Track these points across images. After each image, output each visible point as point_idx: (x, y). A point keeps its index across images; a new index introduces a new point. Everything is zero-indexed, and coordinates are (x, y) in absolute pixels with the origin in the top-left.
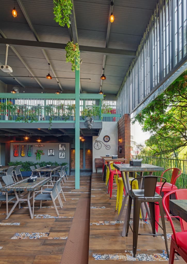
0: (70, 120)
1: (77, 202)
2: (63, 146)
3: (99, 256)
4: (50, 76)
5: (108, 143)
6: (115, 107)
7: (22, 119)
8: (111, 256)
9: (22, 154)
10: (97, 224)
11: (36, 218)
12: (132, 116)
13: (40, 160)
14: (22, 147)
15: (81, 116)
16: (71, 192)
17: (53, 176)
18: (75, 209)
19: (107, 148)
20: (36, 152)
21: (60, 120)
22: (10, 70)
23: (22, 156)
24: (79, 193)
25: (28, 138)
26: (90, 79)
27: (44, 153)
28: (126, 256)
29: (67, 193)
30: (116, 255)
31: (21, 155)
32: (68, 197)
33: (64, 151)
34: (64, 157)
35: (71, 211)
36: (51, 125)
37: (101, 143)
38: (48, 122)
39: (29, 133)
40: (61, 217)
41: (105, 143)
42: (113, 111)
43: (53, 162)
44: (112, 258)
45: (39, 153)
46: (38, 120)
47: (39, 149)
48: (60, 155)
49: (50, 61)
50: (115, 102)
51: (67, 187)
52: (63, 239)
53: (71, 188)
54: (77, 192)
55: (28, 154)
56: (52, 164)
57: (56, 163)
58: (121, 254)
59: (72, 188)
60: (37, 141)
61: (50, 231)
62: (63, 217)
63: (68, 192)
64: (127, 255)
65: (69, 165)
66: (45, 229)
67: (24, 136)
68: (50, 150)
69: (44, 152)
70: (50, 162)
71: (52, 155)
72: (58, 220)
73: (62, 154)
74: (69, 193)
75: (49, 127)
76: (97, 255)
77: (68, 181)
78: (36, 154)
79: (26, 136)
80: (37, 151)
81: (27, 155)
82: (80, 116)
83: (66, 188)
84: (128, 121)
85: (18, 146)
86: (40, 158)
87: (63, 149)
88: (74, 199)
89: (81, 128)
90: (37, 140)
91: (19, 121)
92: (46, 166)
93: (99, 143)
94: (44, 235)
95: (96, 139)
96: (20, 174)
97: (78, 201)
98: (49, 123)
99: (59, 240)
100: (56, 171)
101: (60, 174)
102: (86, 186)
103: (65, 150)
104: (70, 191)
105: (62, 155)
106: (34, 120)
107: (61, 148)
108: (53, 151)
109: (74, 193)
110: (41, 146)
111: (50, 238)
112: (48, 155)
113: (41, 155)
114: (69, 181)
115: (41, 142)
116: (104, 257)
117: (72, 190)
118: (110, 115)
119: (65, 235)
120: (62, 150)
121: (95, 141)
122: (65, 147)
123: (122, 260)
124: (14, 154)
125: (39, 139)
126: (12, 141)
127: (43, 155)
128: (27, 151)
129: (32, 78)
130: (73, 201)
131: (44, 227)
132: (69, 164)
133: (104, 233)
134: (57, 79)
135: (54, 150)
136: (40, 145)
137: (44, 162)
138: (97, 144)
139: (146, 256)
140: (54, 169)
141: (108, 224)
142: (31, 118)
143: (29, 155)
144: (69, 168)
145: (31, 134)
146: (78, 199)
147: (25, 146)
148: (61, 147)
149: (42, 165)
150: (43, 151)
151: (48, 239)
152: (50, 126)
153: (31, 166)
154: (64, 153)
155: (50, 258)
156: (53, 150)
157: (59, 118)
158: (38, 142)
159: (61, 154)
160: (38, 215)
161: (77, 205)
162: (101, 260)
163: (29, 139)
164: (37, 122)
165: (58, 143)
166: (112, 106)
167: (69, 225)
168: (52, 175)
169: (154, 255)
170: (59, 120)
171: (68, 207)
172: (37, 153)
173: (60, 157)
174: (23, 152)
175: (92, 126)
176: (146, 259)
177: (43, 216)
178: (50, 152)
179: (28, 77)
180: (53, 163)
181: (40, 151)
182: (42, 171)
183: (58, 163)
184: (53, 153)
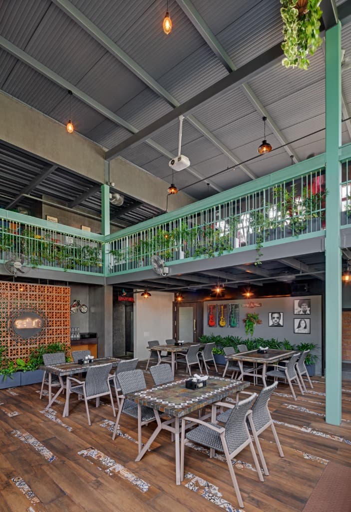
0: (309, 231)
1: (319, 473)
2: (303, 302)
4: (268, 146)
7: (204, 251)
9: (221, 322)
11: (187, 486)
13: (252, 335)
14: (221, 308)
15: (345, 213)
16: (309, 430)
17: (270, 374)
18: (303, 501)
20: (245, 317)
21: (283, 237)
22: (186, 161)
23: (220, 326)
24: (336, 438)
25: (221, 290)
27: (261, 321)
29: (298, 428)
31: (219, 324)
32: (297, 444)
33: (306, 316)
34: (307, 331)
36: (261, 252)
38: (254, 247)
39: (223, 280)
45: (250, 320)
46: (234, 247)
47: (251, 312)
48: (296, 325)
49: (267, 112)
51: (303, 409)
53: (313, 415)
54: (331, 435)
55: (230, 321)
57: (287, 343)
59: (317, 416)
60: (244, 294)
63: (301, 426)
65: (320, 351)
67: (214, 287)
68: (272, 313)
69: (260, 318)
71: (279, 325)
73: (303, 322)
74: (303, 429)
75: (257, 259)
77: (311, 392)
78: (245, 321)
79: (217, 286)
80: (247, 315)
81: (230, 324)
82: (342, 212)
83: (299, 412)
85: (214, 307)
86: (251, 330)
87: (303, 311)
88: (311, 457)
90: (245, 292)
91: (200, 257)
92: (256, 350)
96: (213, 360)
97: (323, 469)
98: (257, 250)
103: (308, 312)
104: (308, 425)
105: (303, 325)
106: (225, 249)
107: (300, 309)
108: (280, 316)
109: (320, 434)
110: (256, 306)
112: (270, 325)
113: (255, 325)
114: (315, 393)
115: (251, 297)
117: (313, 424)
120: (301, 313)
122: (309, 306)
124: (208, 322)
125: (247, 291)
127: (259, 325)
128: (230, 317)
129: (235, 170)
130: (304, 465)
132: (321, 346)
134: (286, 147)
135: (282, 314)
136: (253, 303)
137: (260, 340)
140: (270, 359)
142: (220, 246)
143: (232, 324)
144: (320, 358)
145: (229, 281)
146: (325, 461)
147: (225, 306)
148: (300, 306)
149: (251, 345)
150: (258, 315)
152: (258, 257)
154: (308, 321)
156: (279, 313)
157: (279, 232)
158: (246, 298)
159: (300, 323)
160: (196, 478)
161: (313, 484)
163: (222, 292)
164: (231, 252)
165: (293, 298)
170: (279, 238)
171: (284, 482)
172: (247, 321)
174: (222, 317)
177: (204, 488)
178: (274, 318)
180: (280, 343)
181: (252, 317)
182: (246, 360)
183: (292, 345)
184: (280, 320)
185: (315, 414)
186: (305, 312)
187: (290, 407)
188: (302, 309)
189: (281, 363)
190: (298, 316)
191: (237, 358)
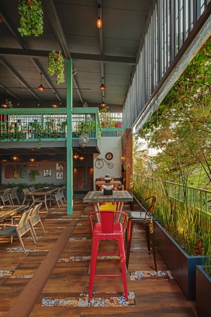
0: (61, 138)
1: (62, 231)
2: (60, 165)
3: (49, 301)
4: (43, 88)
5: (111, 161)
6: (121, 120)
7: (7, 137)
8: (61, 301)
9: (15, 175)
10: (67, 260)
11: (8, 252)
12: (134, 131)
13: (34, 182)
14: (15, 167)
15: (73, 133)
16: (61, 219)
18: (56, 240)
19: (110, 167)
20: (30, 172)
21: (50, 138)
23: (14, 178)
24: (70, 219)
25: (16, 158)
26: (90, 89)
27: (40, 174)
28: (78, 301)
29: (56, 220)
30: (67, 300)
31: (13, 176)
32: (55, 225)
33: (62, 171)
34: (62, 178)
35: (50, 242)
36: (40, 143)
37: (103, 160)
38: (36, 140)
40: (36, 250)
41: (108, 161)
42: (117, 125)
43: (50, 183)
44: (62, 304)
45: (34, 174)
46: (26, 138)
47: (34, 169)
48: (57, 176)
50: (121, 114)
51: (59, 213)
52: (27, 277)
54: (68, 219)
55: (21, 174)
56: (49, 185)
57: (53, 185)
58: (74, 298)
60: (30, 160)
61: (16, 269)
62: (38, 250)
63: (58, 219)
64: (80, 299)
66: (13, 265)
68: (46, 170)
69: (39, 172)
70: (46, 183)
71: (49, 176)
72: (32, 254)
74: (58, 220)
75: (38, 146)
76: (46, 300)
78: (30, 174)
79: (14, 156)
80: (32, 171)
81: (21, 176)
83: (58, 214)
84: (129, 137)
85: (10, 166)
86: (34, 179)
88: (60, 227)
89: (73, 146)
91: (4, 140)
92: (42, 189)
93: (100, 161)
94: (8, 273)
95: (97, 157)
96: (16, 198)
97: (64, 229)
98: (38, 141)
99: (22, 279)
100: (51, 194)
101: (56, 197)
102: (80, 211)
105: (60, 175)
106: (20, 138)
107: (59, 168)
109: (64, 219)
110: (36, 166)
111: (13, 277)
112: (44, 176)
113: (36, 176)
115: (35, 161)
116: (53, 302)
117: (62, 217)
118: (114, 129)
119: (31, 273)
120: (59, 169)
121: (96, 159)
122: (63, 166)
123: (73, 306)
124: (5, 175)
125: (32, 158)
126: (5, 161)
127: (38, 176)
128: (21, 172)
129: (24, 90)
130: (58, 230)
131: (12, 263)
133: (68, 272)
135: (50, 170)
136: (35, 164)
137: (39, 184)
138: (98, 163)
139: (101, 301)
140: (48, 192)
141: (79, 260)
142: (17, 136)
146: (65, 227)
147: (17, 166)
148: (59, 166)
149: (37, 186)
150: (38, 171)
151: (11, 278)
153: (24, 188)
154: (62, 173)
155: (3, 302)
156: (49, 170)
157: (48, 135)
158: (31, 162)
160: (12, 248)
161: (60, 234)
162: (48, 306)
163: (18, 159)
164: (24, 141)
165: (55, 162)
166: (118, 118)
167: (41, 260)
168: (47, 198)
169: (110, 300)
170: (48, 138)
172: (32, 174)
173: (57, 178)
174: (16, 172)
175: (85, 144)
176: (99, 305)
177: (16, 250)
178: (46, 172)
179: (20, 88)
181: (34, 172)
182: (36, 194)
183: (55, 185)
184: (49, 173)
185: (64, 213)
186: (61, 169)
187: (54, 213)
188: (60, 168)
189: (53, 193)
190: (58, 171)
191: (31, 194)
